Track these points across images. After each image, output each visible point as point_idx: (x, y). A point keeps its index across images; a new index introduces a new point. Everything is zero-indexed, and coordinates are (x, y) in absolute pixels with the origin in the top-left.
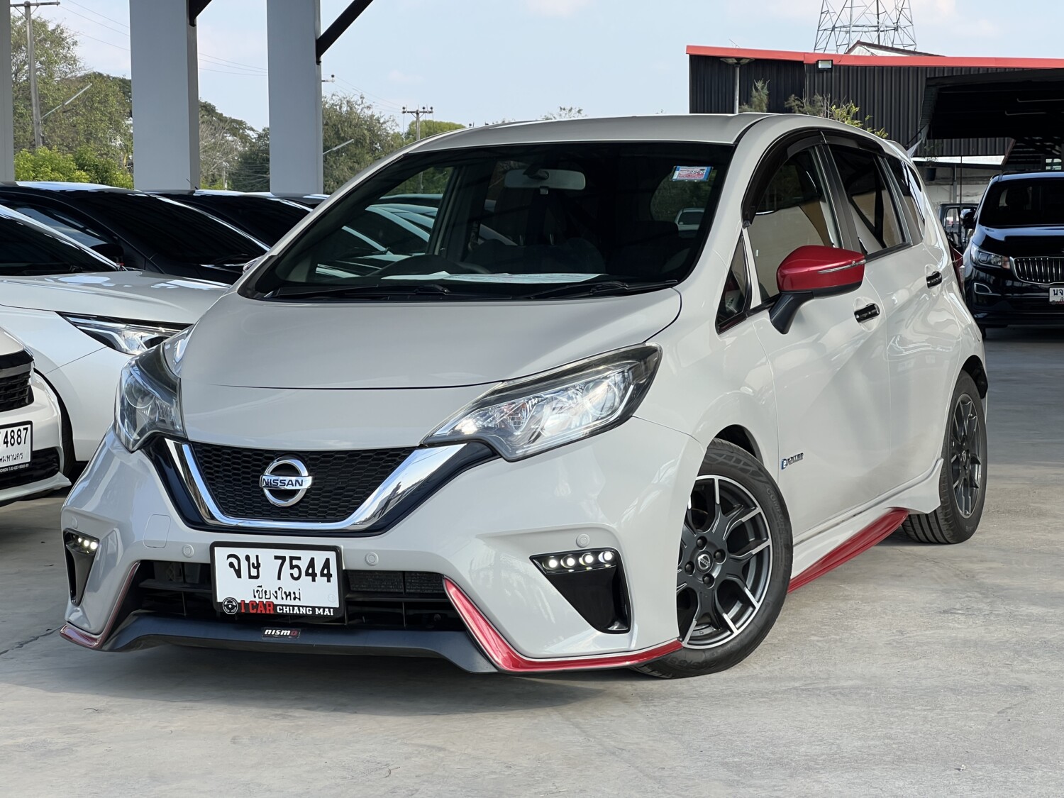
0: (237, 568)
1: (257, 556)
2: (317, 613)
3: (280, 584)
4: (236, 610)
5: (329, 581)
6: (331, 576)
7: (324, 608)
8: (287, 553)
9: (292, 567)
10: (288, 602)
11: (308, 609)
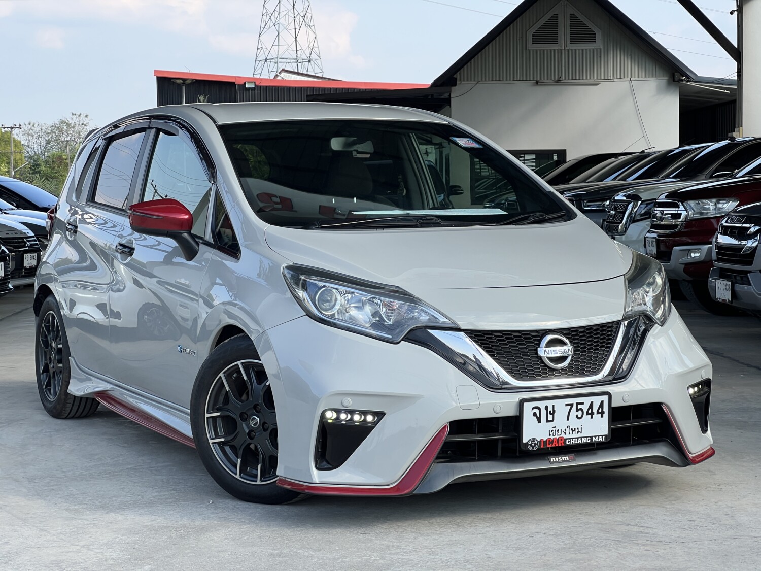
0: (538, 416)
1: (553, 406)
2: (593, 441)
3: (568, 423)
4: (537, 447)
5: (602, 416)
6: (604, 413)
7: (599, 436)
8: (574, 401)
9: (577, 410)
10: (575, 435)
11: (588, 438)
